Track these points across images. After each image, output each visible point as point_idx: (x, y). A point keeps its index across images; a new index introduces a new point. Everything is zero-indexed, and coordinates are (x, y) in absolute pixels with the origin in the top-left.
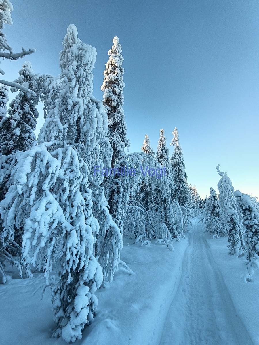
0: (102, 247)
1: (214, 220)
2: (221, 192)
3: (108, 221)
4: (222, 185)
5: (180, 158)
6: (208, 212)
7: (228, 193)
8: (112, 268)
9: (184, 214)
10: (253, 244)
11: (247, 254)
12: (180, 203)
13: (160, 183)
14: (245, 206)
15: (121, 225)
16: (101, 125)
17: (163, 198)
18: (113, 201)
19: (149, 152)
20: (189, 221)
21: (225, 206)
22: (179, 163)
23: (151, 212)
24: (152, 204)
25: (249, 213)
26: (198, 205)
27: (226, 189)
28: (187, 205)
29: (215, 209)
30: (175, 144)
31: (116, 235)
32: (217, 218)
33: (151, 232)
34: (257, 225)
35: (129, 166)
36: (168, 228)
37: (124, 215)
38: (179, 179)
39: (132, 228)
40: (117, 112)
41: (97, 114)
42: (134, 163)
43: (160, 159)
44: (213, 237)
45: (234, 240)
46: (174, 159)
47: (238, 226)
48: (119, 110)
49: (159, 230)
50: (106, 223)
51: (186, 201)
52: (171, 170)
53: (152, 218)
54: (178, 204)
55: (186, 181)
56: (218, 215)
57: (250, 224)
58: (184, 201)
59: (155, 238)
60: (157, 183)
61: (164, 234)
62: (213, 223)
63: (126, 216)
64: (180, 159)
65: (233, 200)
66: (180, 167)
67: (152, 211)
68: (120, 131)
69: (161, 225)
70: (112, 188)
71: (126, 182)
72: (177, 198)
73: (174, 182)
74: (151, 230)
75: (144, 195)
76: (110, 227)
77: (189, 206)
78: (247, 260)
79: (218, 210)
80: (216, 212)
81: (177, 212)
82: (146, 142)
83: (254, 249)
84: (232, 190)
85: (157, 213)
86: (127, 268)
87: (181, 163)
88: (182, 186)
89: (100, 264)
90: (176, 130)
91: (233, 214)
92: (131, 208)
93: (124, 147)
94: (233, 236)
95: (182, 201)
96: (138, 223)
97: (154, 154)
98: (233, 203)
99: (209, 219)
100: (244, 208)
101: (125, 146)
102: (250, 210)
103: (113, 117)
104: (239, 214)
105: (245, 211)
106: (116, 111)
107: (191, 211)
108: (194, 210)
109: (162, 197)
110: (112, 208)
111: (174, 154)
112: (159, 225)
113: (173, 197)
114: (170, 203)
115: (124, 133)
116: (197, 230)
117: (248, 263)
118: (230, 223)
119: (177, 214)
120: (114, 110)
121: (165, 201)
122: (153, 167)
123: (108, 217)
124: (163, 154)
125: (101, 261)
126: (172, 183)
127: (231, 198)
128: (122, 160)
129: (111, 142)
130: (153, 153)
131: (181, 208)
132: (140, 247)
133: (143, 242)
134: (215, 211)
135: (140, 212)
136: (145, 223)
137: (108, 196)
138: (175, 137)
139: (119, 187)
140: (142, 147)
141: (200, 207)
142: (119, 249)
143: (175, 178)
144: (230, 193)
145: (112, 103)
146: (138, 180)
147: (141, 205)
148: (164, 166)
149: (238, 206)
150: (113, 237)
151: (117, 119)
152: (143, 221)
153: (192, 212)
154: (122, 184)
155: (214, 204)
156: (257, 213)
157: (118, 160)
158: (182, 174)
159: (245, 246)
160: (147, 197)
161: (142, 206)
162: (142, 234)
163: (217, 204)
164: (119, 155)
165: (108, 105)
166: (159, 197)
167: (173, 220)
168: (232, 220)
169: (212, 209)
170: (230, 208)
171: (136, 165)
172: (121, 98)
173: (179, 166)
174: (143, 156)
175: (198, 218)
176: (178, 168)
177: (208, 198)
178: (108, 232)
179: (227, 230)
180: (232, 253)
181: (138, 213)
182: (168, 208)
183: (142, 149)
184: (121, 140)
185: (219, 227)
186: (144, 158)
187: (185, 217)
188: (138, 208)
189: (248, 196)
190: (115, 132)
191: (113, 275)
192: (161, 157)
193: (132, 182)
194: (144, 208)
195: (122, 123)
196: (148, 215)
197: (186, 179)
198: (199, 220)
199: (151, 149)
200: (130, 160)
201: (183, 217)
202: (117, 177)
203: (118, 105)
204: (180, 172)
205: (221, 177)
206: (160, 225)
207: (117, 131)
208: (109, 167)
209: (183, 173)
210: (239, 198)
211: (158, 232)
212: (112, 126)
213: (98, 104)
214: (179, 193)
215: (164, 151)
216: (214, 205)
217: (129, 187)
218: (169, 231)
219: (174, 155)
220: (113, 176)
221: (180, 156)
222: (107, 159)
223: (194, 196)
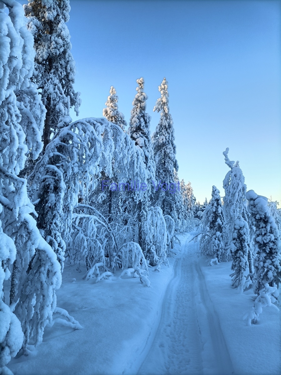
0: (22, 287)
1: (214, 236)
2: (228, 192)
3: (33, 240)
4: (229, 182)
5: (169, 134)
6: (206, 224)
7: (237, 194)
8: (40, 322)
9: (169, 227)
10: (266, 270)
11: (256, 284)
12: (164, 211)
13: (133, 175)
14: (260, 215)
15: (62, 248)
16: (18, 52)
17: (136, 202)
18: (47, 205)
19: (117, 119)
20: (177, 239)
21: (232, 214)
22: (167, 143)
23: (115, 225)
24: (118, 212)
25: (264, 225)
26: (193, 213)
27: (235, 189)
28: (176, 214)
29: (216, 219)
30: (162, 110)
31: (50, 264)
32: (218, 233)
33: (115, 258)
34: (274, 242)
35: (78, 142)
36: (143, 250)
37: (67, 230)
38: (165, 171)
39: (82, 253)
40: (54, 35)
41: (11, 30)
42: (88, 137)
43: (135, 134)
44: (211, 262)
45: (240, 266)
46: (158, 135)
47: (248, 245)
48: (59, 31)
49: (128, 254)
50: (29, 243)
51: (174, 206)
52: (153, 154)
53: (117, 234)
54: (161, 212)
55: (176, 174)
56: (220, 229)
57: (264, 242)
58: (171, 207)
59: (122, 267)
60: (127, 176)
61: (135, 261)
62: (212, 242)
63: (71, 233)
64: (169, 137)
65: (245, 205)
66: (168, 151)
67: (119, 223)
68: (61, 73)
69: (132, 246)
70: (44, 181)
71: (71, 171)
72: (160, 202)
73: (156, 175)
74: (115, 254)
75: (105, 196)
76: (38, 250)
77: (178, 215)
78: (255, 293)
79: (221, 221)
80: (219, 224)
81: (159, 224)
82: (112, 100)
83: (265, 277)
84: (244, 189)
85: (126, 226)
86: (69, 318)
87: (169, 143)
88: (170, 182)
89: (19, 316)
90: (166, 83)
91: (242, 227)
92: (81, 219)
93: (69, 106)
94: (239, 259)
95: (168, 207)
96: (92, 243)
97: (126, 124)
98: (243, 210)
99: (208, 235)
100: (258, 217)
101: (72, 105)
102: (266, 220)
103: (47, 44)
104: (251, 228)
105: (259, 222)
106: (54, 31)
107: (180, 224)
108: (185, 221)
109: (136, 199)
110: (44, 218)
111: (159, 126)
112: (128, 246)
113: (154, 201)
114: (147, 210)
115: (70, 78)
116: (188, 252)
117: (256, 298)
118: (237, 241)
119: (157, 227)
120: (49, 29)
121: (140, 206)
122: (121, 146)
123: (33, 234)
124: (140, 125)
125: (20, 310)
126: (153, 177)
127: (241, 202)
128: (65, 130)
129: (43, 93)
130: (124, 122)
131: (165, 218)
132: (94, 283)
133: (101, 274)
134: (217, 223)
135: (97, 225)
136: (105, 242)
137: (35, 196)
138: (162, 96)
139: (58, 180)
140: (104, 109)
141: (195, 217)
142: (54, 288)
143: (159, 168)
144: (241, 195)
145: (45, 13)
146: (94, 169)
147: (98, 213)
148: (141, 147)
149: (250, 215)
150: (42, 269)
151: (55, 48)
152: (102, 240)
153: (182, 224)
154: (65, 174)
155: (216, 211)
156: (275, 225)
157: (57, 131)
158: (170, 161)
159: (254, 274)
160: (111, 199)
161: (101, 215)
162: (99, 261)
163: (220, 212)
164: (60, 119)
165: (37, 15)
166: (130, 200)
167: (151, 237)
168: (240, 236)
169: (213, 219)
170: (239, 218)
171: (91, 141)
172: (63, 5)
173: (167, 149)
174: (104, 125)
175: (191, 235)
176: (165, 152)
177: (208, 202)
178: (34, 260)
179: (231, 251)
180: (235, 285)
181: (93, 227)
182: (145, 218)
183: (104, 113)
184: (63, 92)
185: (220, 247)
186: (106, 130)
187: (170, 232)
188: (93, 217)
189: (265, 198)
190: (52, 75)
191: (43, 333)
192: (136, 131)
193: (82, 172)
194: (104, 218)
195: (65, 58)
196: (110, 230)
197: (177, 170)
198: (192, 237)
199: (121, 115)
200: (79, 131)
201: (168, 233)
202: (54, 160)
203: (57, 20)
204: (167, 159)
205: (230, 169)
206: (130, 245)
207: (54, 73)
208: (37, 142)
209: (172, 160)
210: (252, 202)
211: (126, 257)
212: (46, 61)
213: (12, 7)
214: (163, 194)
215: (142, 119)
216: (217, 213)
217: (77, 182)
218: (145, 255)
219: (158, 128)
220: (47, 159)
221: (168, 130)
222: (35, 125)
223: (187, 200)
